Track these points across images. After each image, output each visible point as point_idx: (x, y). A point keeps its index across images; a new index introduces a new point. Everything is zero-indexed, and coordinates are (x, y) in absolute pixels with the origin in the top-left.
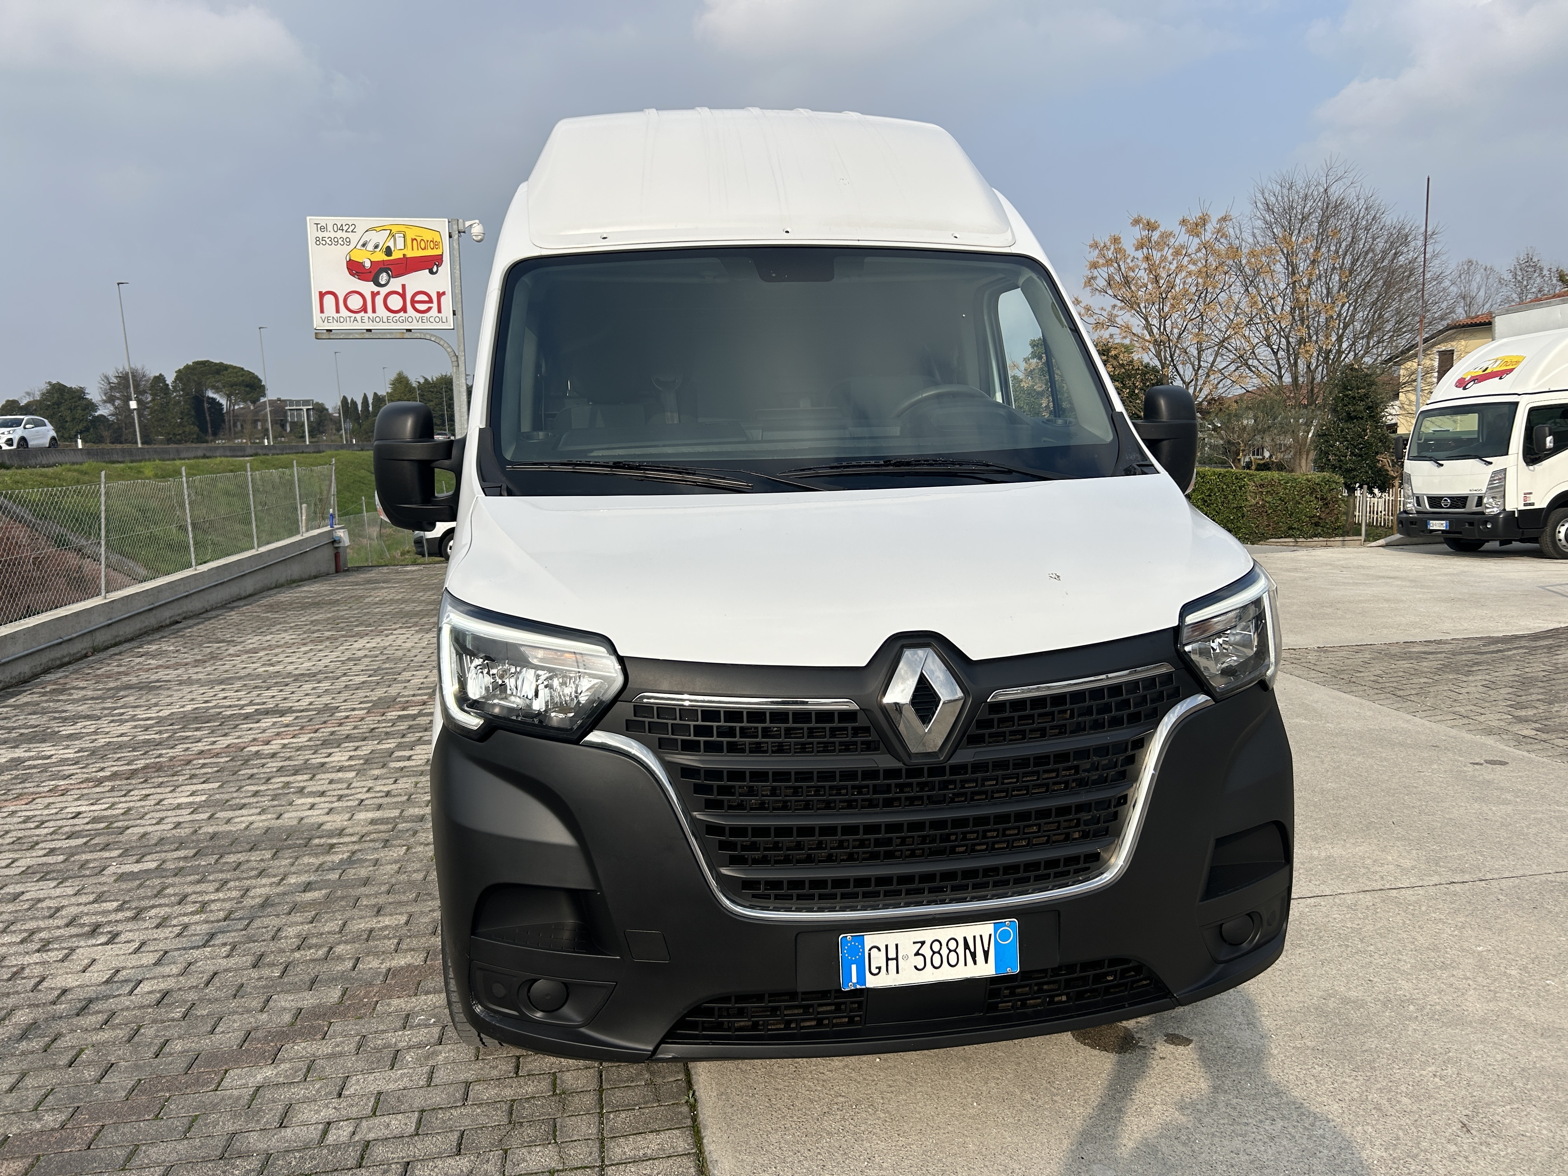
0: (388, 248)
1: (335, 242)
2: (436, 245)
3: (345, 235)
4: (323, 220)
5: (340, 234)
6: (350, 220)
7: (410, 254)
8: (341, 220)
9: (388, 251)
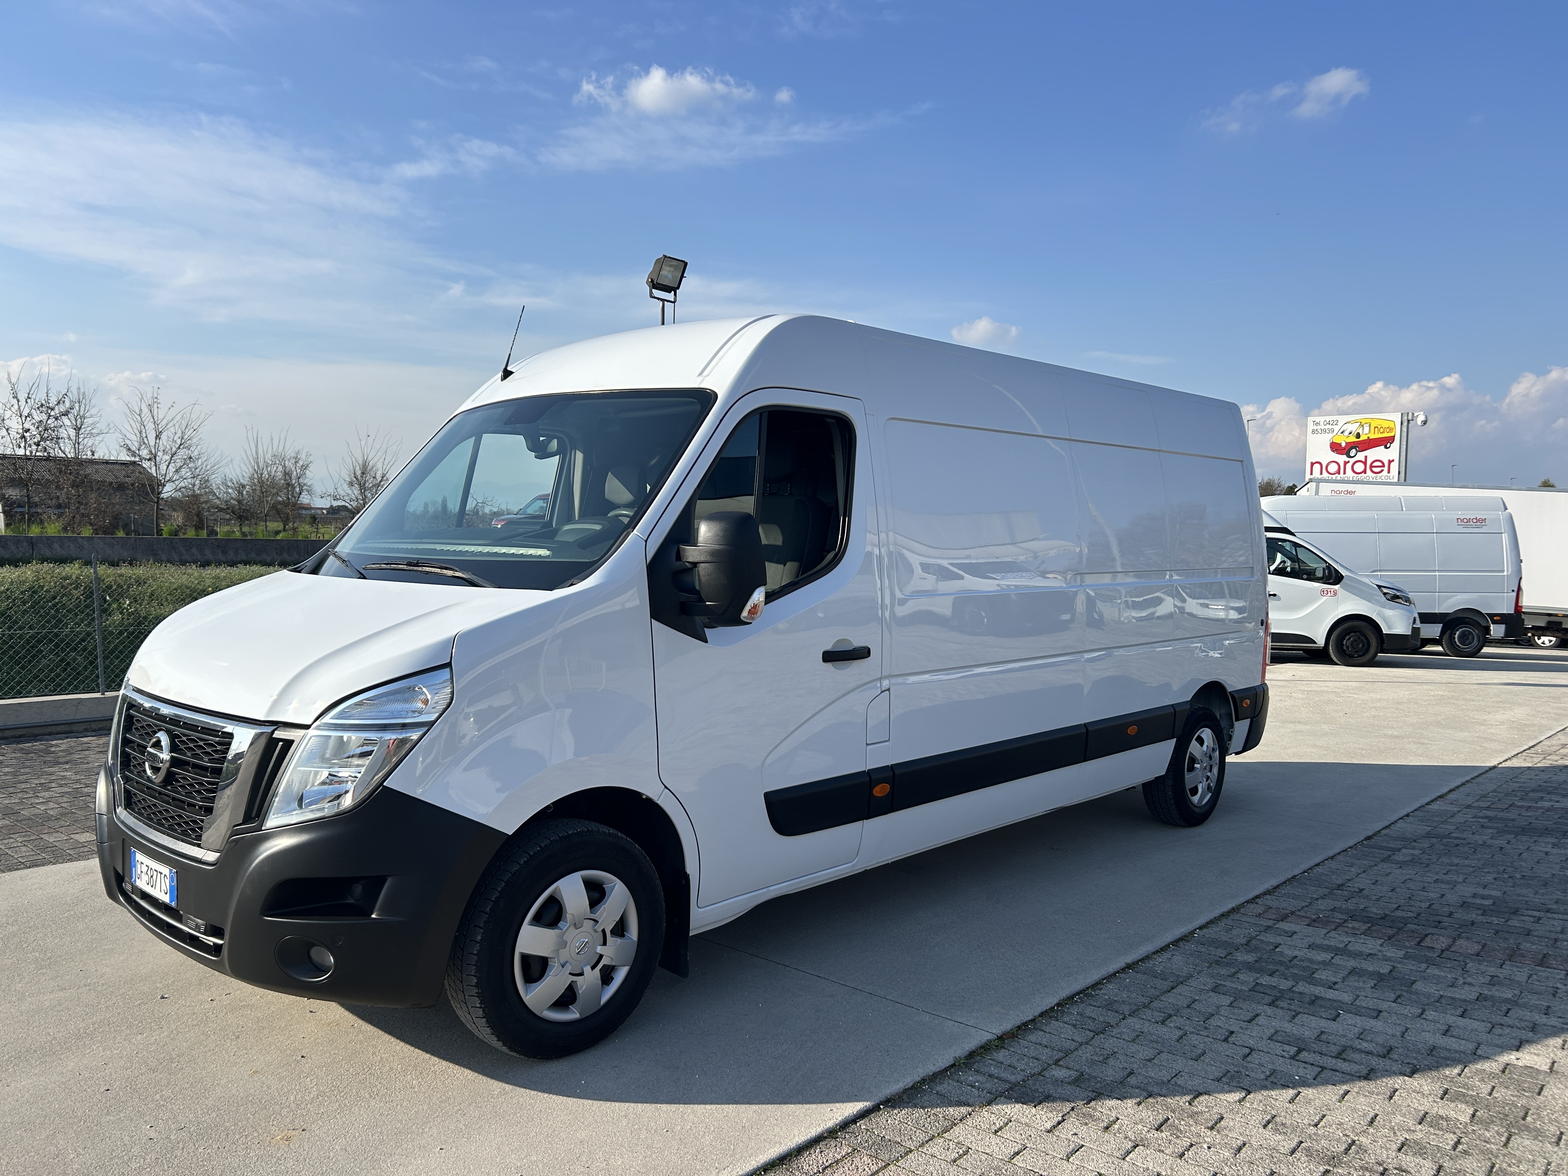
0: (1358, 434)
1: (1324, 431)
2: (1391, 430)
3: (1330, 427)
4: (1317, 419)
5: (1328, 426)
6: (1335, 418)
7: (1372, 436)
8: (1328, 419)
9: (1358, 435)
